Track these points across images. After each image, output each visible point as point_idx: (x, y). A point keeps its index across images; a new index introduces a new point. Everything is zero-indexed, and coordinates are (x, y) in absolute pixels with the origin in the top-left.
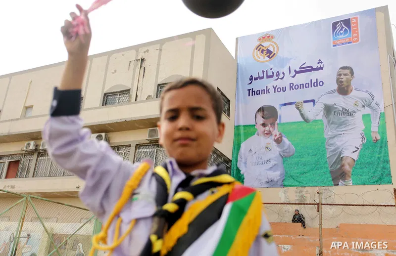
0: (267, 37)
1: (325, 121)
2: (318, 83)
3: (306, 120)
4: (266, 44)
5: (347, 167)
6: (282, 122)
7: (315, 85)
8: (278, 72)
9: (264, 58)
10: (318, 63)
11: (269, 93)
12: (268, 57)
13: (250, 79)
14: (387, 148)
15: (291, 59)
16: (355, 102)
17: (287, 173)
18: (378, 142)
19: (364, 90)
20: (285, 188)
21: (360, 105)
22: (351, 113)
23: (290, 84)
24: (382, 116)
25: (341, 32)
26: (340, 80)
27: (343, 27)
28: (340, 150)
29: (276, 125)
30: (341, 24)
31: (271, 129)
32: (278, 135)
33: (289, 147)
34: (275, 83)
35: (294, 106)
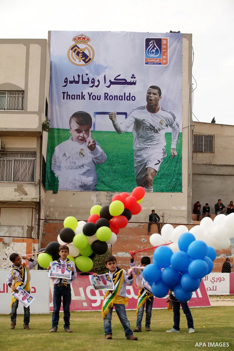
0: (82, 38)
1: (135, 134)
2: (130, 98)
3: (118, 131)
4: (82, 46)
5: (150, 177)
6: (96, 130)
7: (128, 99)
8: (93, 79)
9: (80, 61)
10: (132, 78)
11: (84, 99)
12: (84, 60)
13: (65, 82)
14: (181, 163)
15: (106, 68)
16: (161, 121)
17: (99, 179)
18: (175, 157)
19: (168, 111)
20: (97, 193)
21: (164, 124)
22: (156, 130)
23: (105, 93)
24: (180, 135)
25: (154, 51)
26: (150, 98)
27: (155, 47)
28: (145, 161)
29: (90, 133)
30: (154, 43)
31: (85, 136)
32: (91, 142)
33: (102, 155)
34: (91, 90)
35: (107, 116)
